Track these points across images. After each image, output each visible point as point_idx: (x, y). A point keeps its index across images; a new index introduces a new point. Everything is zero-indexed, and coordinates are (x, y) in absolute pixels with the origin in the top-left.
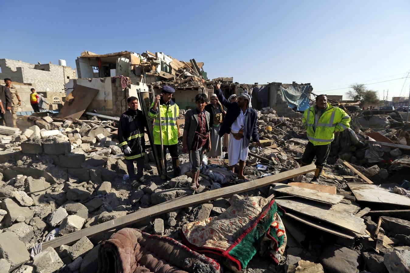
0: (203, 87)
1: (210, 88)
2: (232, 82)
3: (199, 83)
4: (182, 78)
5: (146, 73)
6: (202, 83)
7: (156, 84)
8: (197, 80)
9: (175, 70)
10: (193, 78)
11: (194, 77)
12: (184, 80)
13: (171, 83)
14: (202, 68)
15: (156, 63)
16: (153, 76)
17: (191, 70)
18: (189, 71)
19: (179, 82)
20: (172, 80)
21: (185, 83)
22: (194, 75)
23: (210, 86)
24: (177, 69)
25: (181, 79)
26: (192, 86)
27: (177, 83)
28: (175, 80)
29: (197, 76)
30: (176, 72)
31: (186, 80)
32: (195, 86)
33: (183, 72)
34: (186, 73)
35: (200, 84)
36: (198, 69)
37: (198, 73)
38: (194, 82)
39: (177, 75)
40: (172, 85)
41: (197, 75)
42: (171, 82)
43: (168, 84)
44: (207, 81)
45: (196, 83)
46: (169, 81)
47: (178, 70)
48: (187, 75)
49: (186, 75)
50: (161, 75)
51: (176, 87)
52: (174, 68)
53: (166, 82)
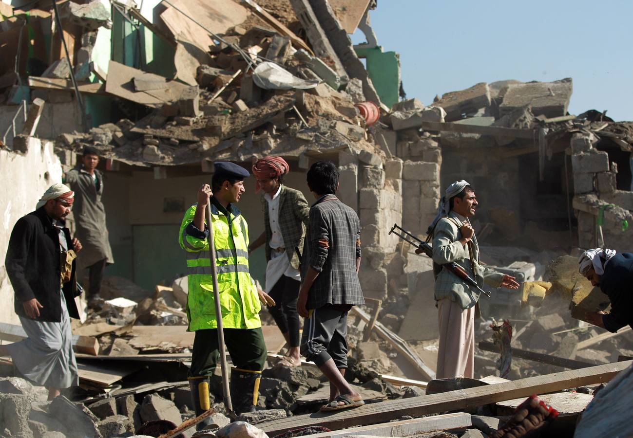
0: (370, 148)
1: (415, 152)
2: (559, 110)
3: (342, 128)
4: (241, 104)
5: (32, 83)
6: (358, 128)
7: (92, 142)
8: (332, 110)
9: (193, 50)
10: (306, 99)
11: (313, 92)
12: (253, 112)
13: (179, 133)
14: (364, 26)
15: (84, 19)
16: (68, 94)
17: (296, 45)
18: (282, 53)
19: (226, 127)
20: (180, 113)
21: (258, 130)
22: (309, 78)
23: (417, 142)
24: (205, 44)
25: (236, 110)
26: (302, 148)
27: (210, 130)
28: (199, 114)
29: (334, 86)
30: (198, 64)
31: (266, 110)
32: (317, 149)
33: (242, 62)
34: (261, 68)
35: (351, 130)
36: (339, 39)
37: (338, 65)
38: (313, 122)
39: (207, 84)
40: (183, 142)
41: (329, 79)
42: (178, 125)
43: (161, 139)
44: (398, 107)
45: (323, 129)
46: (161, 120)
47: (215, 50)
48: (266, 80)
49: (263, 85)
50: (115, 89)
51: (204, 153)
52: (190, 40)
53: (149, 131)
